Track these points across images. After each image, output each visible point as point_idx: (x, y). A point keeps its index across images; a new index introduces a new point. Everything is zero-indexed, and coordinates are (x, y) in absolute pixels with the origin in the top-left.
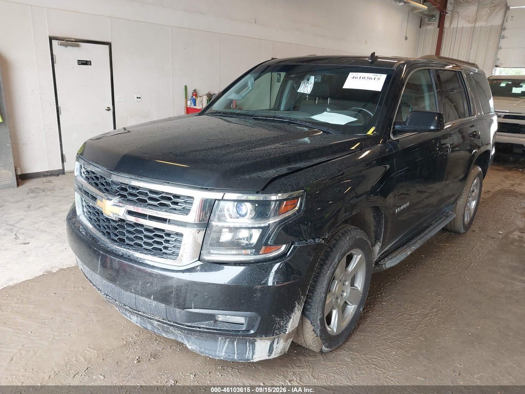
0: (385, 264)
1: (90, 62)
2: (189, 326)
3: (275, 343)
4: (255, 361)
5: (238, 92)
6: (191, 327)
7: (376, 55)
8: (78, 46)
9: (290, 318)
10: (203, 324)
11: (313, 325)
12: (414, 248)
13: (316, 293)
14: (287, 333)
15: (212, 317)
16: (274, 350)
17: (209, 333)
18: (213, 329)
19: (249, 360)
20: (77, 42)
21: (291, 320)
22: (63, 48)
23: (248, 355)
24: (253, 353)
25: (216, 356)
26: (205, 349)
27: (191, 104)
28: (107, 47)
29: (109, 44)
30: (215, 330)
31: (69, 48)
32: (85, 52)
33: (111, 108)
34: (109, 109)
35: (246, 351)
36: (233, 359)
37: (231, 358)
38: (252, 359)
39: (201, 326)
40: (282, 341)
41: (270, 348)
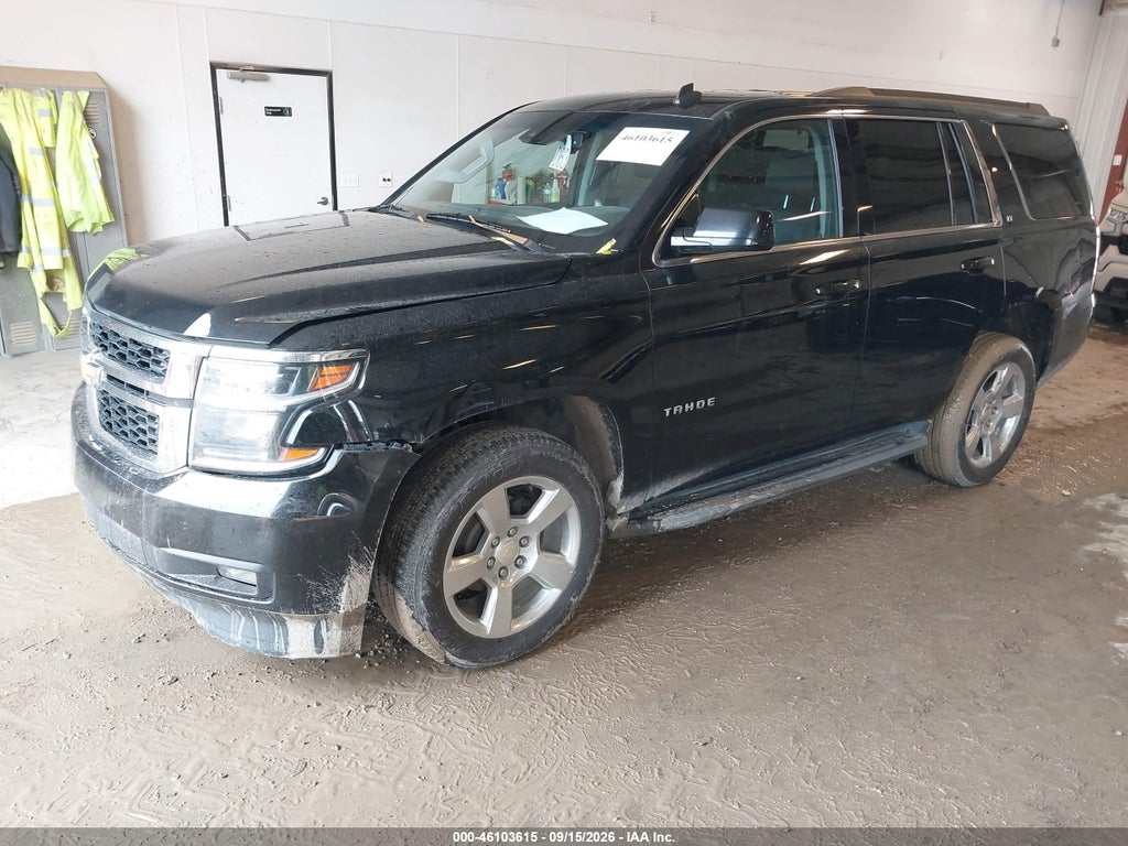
0: (659, 521)
1: (290, 109)
2: (175, 580)
3: (324, 630)
4: (292, 657)
5: (460, 167)
6: (179, 581)
7: (694, 90)
8: (266, 79)
9: (342, 584)
10: (194, 579)
11: (411, 607)
12: (754, 497)
13: (413, 547)
14: (342, 611)
15: (214, 570)
16: (325, 641)
17: (203, 594)
18: (209, 589)
19: (281, 654)
20: (262, 72)
21: (345, 588)
22: (237, 83)
23: (278, 645)
24: (287, 644)
25: (229, 640)
26: (216, 627)
27: (497, 194)
28: (324, 80)
29: (328, 74)
30: (212, 590)
31: (249, 84)
32: (281, 90)
33: (330, 199)
34: (325, 202)
35: (274, 638)
36: (254, 649)
37: (251, 646)
38: (286, 653)
39: (191, 581)
40: (335, 626)
41: (315, 637)
